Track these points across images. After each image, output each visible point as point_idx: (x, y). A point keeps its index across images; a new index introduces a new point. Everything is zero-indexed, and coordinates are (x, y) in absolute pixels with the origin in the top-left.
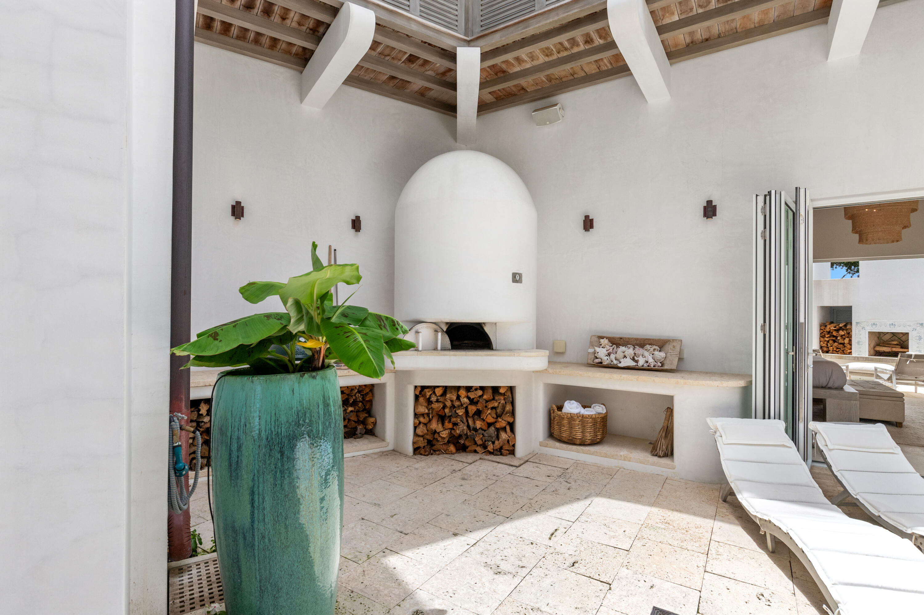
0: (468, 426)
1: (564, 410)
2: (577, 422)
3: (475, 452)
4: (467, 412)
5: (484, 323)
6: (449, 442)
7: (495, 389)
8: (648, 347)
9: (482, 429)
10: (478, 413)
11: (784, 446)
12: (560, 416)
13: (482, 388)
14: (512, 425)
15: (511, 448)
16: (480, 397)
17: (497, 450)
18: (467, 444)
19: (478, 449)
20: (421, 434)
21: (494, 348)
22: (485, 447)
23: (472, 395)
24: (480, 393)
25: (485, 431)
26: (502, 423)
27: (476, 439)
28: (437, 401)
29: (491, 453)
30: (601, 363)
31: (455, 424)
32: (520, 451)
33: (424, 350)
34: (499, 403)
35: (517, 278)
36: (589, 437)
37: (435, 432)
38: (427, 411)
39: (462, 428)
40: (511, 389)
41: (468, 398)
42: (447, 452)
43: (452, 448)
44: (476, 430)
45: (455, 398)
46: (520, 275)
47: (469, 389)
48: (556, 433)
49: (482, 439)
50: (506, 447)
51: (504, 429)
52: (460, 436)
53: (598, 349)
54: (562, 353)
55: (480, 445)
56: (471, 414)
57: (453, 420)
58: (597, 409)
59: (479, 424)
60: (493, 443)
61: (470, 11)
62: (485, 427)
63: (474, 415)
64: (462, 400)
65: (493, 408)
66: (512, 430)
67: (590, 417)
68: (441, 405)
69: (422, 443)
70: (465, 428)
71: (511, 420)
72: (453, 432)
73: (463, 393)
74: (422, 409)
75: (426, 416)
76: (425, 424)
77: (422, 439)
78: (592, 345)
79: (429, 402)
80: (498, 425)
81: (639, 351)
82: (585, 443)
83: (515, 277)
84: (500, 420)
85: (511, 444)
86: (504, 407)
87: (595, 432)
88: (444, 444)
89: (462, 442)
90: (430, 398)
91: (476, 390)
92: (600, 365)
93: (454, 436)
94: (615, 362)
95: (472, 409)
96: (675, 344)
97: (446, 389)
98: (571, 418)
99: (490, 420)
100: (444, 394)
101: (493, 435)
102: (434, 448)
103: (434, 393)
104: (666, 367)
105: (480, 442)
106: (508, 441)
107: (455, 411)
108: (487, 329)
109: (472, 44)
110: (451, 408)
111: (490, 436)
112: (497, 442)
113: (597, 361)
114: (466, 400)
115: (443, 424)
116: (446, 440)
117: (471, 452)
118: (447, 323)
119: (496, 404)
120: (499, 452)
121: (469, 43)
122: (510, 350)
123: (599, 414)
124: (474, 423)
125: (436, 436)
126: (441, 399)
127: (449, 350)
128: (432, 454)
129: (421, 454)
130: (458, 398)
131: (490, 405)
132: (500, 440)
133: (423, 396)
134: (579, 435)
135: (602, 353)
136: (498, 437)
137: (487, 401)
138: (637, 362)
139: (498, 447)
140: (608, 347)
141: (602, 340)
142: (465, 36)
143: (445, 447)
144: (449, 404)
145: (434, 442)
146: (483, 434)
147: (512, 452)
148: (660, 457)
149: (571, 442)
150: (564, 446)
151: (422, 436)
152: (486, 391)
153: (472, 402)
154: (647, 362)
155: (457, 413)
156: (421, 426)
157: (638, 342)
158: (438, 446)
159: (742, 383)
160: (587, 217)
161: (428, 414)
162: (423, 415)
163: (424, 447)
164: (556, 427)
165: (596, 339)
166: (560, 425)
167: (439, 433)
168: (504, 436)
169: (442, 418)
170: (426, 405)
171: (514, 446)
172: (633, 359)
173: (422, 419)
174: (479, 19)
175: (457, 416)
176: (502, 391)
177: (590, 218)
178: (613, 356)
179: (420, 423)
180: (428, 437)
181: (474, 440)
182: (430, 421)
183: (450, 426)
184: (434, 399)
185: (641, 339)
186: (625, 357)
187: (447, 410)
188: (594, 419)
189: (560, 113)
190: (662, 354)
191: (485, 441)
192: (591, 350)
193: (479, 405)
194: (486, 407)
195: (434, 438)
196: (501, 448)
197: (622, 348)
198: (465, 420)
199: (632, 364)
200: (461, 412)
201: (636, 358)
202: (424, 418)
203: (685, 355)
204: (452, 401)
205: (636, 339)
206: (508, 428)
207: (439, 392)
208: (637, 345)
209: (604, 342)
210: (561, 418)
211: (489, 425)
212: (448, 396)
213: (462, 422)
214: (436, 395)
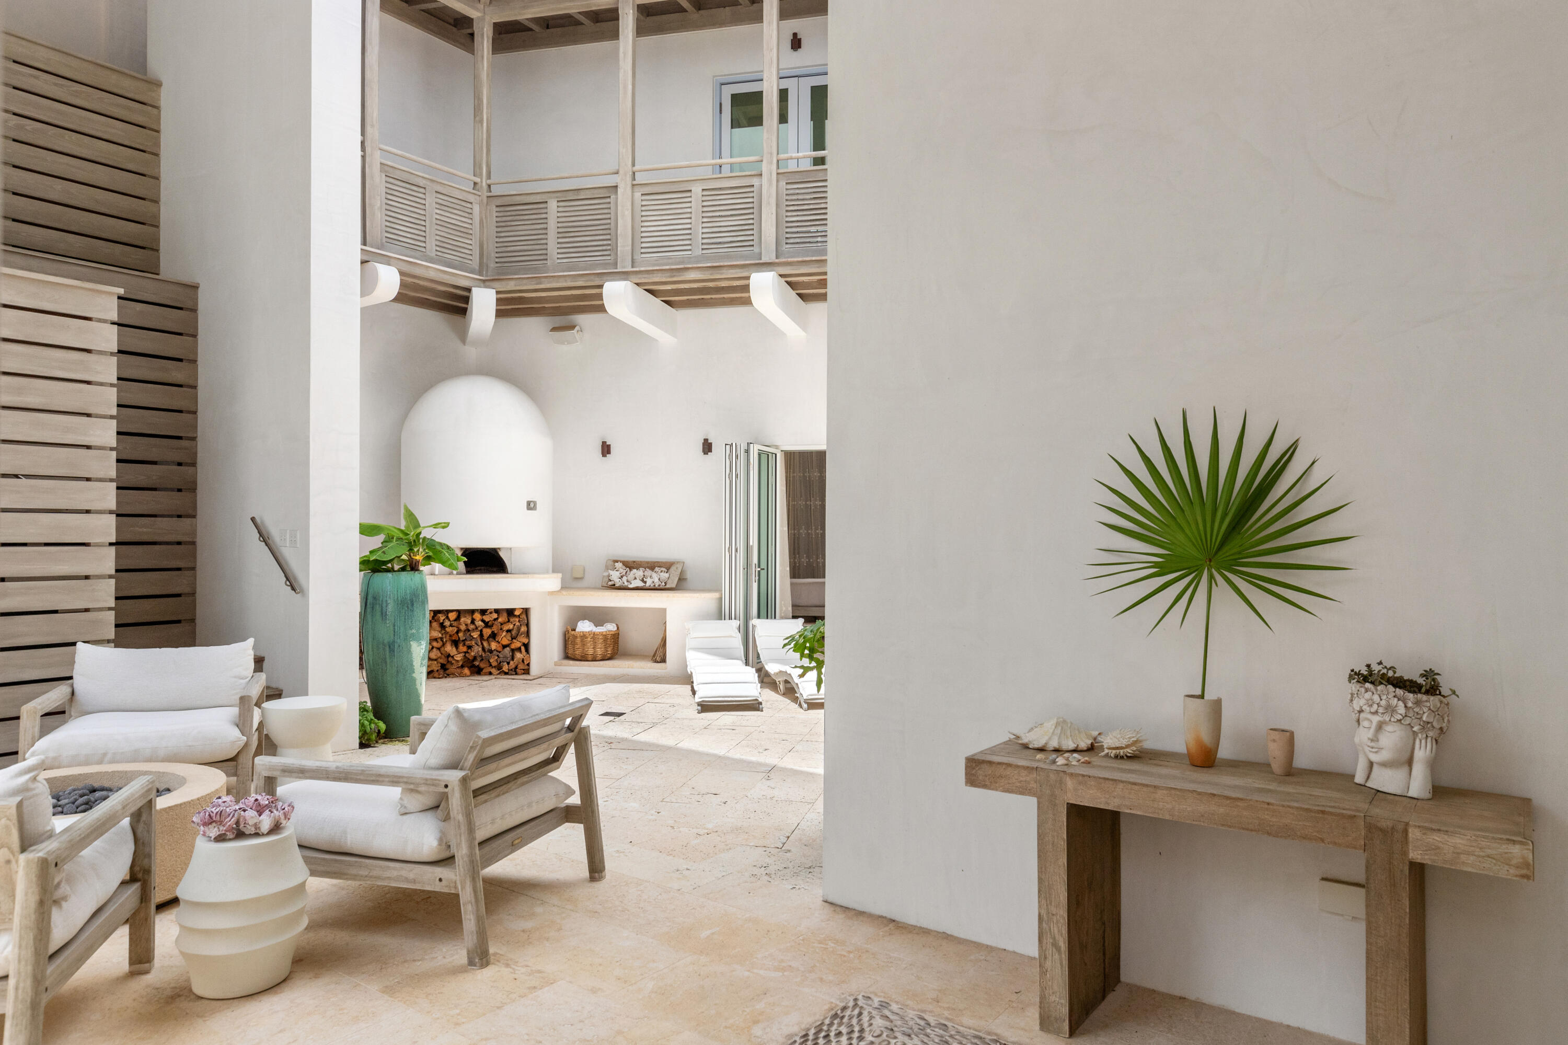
0: (483, 649)
1: (577, 630)
2: (589, 639)
3: (490, 673)
4: (481, 635)
5: (499, 548)
6: (462, 666)
7: (510, 612)
8: (657, 569)
9: (497, 651)
10: (493, 636)
11: (731, 637)
12: (574, 635)
13: (497, 611)
14: (527, 646)
15: (526, 667)
16: (495, 620)
17: (512, 670)
18: (482, 665)
19: (493, 671)
20: (434, 657)
21: (509, 571)
22: (499, 667)
23: (487, 618)
24: (495, 616)
25: (500, 652)
26: (516, 644)
27: (491, 661)
28: (451, 625)
29: (506, 673)
30: (614, 585)
31: (470, 647)
32: (534, 669)
33: (440, 574)
34: (514, 625)
35: (532, 505)
36: (599, 652)
37: (449, 656)
38: (440, 635)
39: (477, 650)
40: (526, 611)
41: (483, 621)
42: (461, 675)
43: (466, 671)
44: (491, 651)
45: (469, 621)
46: (535, 503)
47: (483, 612)
48: (570, 652)
49: (497, 660)
50: (521, 666)
51: (519, 649)
52: (475, 658)
53: (611, 572)
54: (581, 578)
55: (495, 667)
56: (485, 637)
57: (468, 643)
58: (610, 627)
59: (494, 646)
60: (508, 663)
61: (485, 247)
62: (499, 649)
63: (488, 638)
64: (477, 623)
65: (509, 631)
66: (527, 651)
67: (601, 634)
68: (455, 629)
69: (436, 666)
70: (480, 649)
71: (525, 641)
72: (467, 655)
73: (477, 616)
74: (437, 634)
75: (439, 640)
76: (439, 649)
77: (436, 662)
78: (607, 568)
79: (442, 626)
80: (513, 646)
81: (648, 572)
82: (597, 659)
83: (530, 505)
84: (514, 641)
85: (526, 663)
86: (519, 629)
87: (606, 649)
88: (458, 667)
89: (477, 663)
90: (443, 623)
91: (491, 613)
92: (613, 587)
93: (469, 659)
94: (626, 583)
95: (487, 632)
96: (678, 566)
97: (459, 612)
98: (584, 636)
99: (505, 642)
100: (458, 619)
101: (509, 656)
102: (448, 672)
103: (447, 618)
104: (668, 586)
105: (494, 664)
106: (523, 661)
107: (470, 634)
108: (502, 554)
109: (487, 283)
110: (465, 631)
111: (505, 657)
112: (512, 663)
113: (610, 583)
114: (481, 623)
115: (457, 647)
116: (460, 664)
117: (485, 674)
118: (462, 549)
119: (511, 626)
120: (515, 671)
121: (485, 283)
122: (523, 573)
123: (609, 631)
124: (489, 645)
125: (450, 659)
126: (455, 624)
127: (464, 574)
128: (446, 677)
129: (435, 678)
130: (473, 622)
131: (506, 627)
132: (515, 660)
133: (435, 621)
134: (591, 651)
135: (615, 576)
136: (513, 659)
137: (502, 624)
138: (645, 582)
139: (514, 666)
140: (621, 570)
141: (616, 564)
142: (480, 276)
143: (459, 670)
144: (463, 627)
145: (448, 666)
146: (498, 656)
147: (527, 671)
148: (658, 662)
149: (584, 658)
150: (577, 663)
151: (436, 660)
152: (501, 615)
153: (487, 625)
154: (653, 582)
155: (472, 636)
156: (435, 650)
157: (649, 565)
158: (452, 669)
159: (716, 595)
160: (604, 443)
161: (441, 639)
162: (436, 640)
163: (438, 671)
164: (570, 647)
165: (612, 563)
166: (574, 643)
167: (453, 657)
168: (518, 656)
169: (456, 643)
170: (440, 629)
171: (528, 665)
172: (643, 580)
173: (435, 644)
174: (493, 255)
175: (472, 638)
176: (517, 613)
177: (607, 444)
178: (625, 579)
179: (433, 648)
180: (442, 661)
181: (489, 662)
182: (444, 645)
183: (465, 649)
184: (447, 623)
185: (652, 562)
186: (635, 578)
187: (461, 635)
188: (605, 637)
189: (577, 336)
190: (667, 575)
191: (500, 662)
192: (605, 574)
193: (494, 627)
194: (501, 629)
195: (448, 662)
196: (516, 668)
197: (635, 571)
198: (480, 644)
199: (641, 584)
200: (476, 635)
201: (645, 580)
202: (438, 642)
203: (688, 575)
204: (466, 625)
205: (648, 563)
206: (523, 648)
207: (452, 616)
208: (649, 568)
209: (619, 565)
210: (575, 637)
211: (504, 647)
212: (462, 620)
213: (477, 645)
214: (449, 620)
